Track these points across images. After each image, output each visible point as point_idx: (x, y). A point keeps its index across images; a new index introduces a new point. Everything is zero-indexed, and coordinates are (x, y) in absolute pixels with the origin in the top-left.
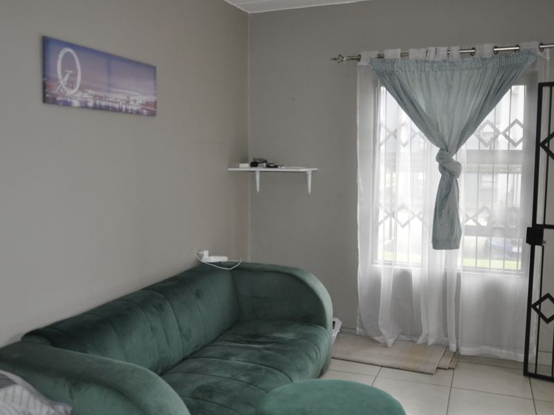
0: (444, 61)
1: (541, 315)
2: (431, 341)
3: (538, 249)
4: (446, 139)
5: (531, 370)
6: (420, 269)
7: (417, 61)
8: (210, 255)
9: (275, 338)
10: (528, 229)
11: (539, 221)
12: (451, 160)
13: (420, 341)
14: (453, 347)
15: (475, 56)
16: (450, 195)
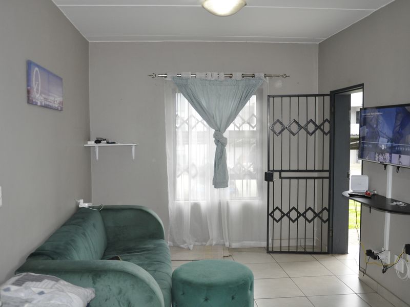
0: (216, 81)
1: (274, 219)
2: (214, 243)
3: (271, 183)
4: (219, 125)
5: (270, 249)
6: (206, 201)
7: (201, 80)
8: (84, 202)
9: (143, 248)
10: (266, 173)
11: (271, 168)
12: (223, 137)
13: (208, 244)
14: (227, 244)
15: (233, 78)
16: (223, 157)
